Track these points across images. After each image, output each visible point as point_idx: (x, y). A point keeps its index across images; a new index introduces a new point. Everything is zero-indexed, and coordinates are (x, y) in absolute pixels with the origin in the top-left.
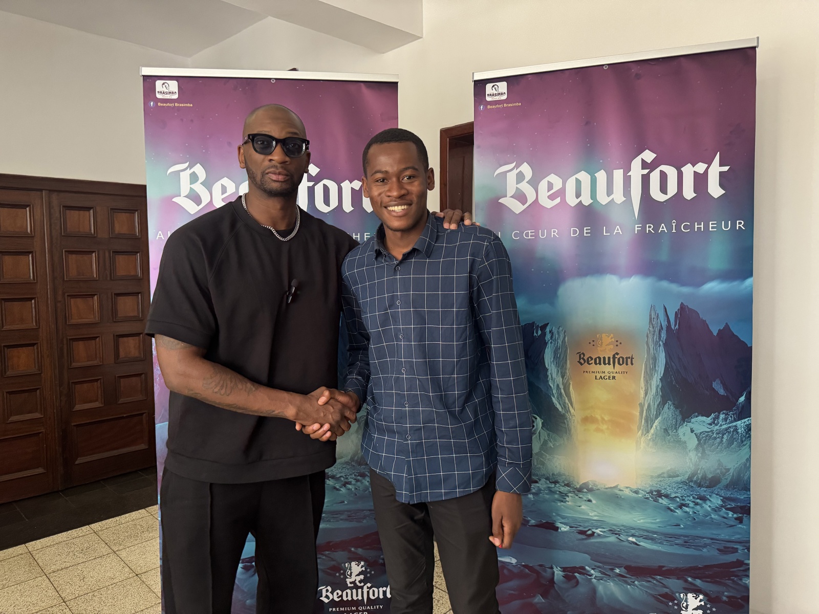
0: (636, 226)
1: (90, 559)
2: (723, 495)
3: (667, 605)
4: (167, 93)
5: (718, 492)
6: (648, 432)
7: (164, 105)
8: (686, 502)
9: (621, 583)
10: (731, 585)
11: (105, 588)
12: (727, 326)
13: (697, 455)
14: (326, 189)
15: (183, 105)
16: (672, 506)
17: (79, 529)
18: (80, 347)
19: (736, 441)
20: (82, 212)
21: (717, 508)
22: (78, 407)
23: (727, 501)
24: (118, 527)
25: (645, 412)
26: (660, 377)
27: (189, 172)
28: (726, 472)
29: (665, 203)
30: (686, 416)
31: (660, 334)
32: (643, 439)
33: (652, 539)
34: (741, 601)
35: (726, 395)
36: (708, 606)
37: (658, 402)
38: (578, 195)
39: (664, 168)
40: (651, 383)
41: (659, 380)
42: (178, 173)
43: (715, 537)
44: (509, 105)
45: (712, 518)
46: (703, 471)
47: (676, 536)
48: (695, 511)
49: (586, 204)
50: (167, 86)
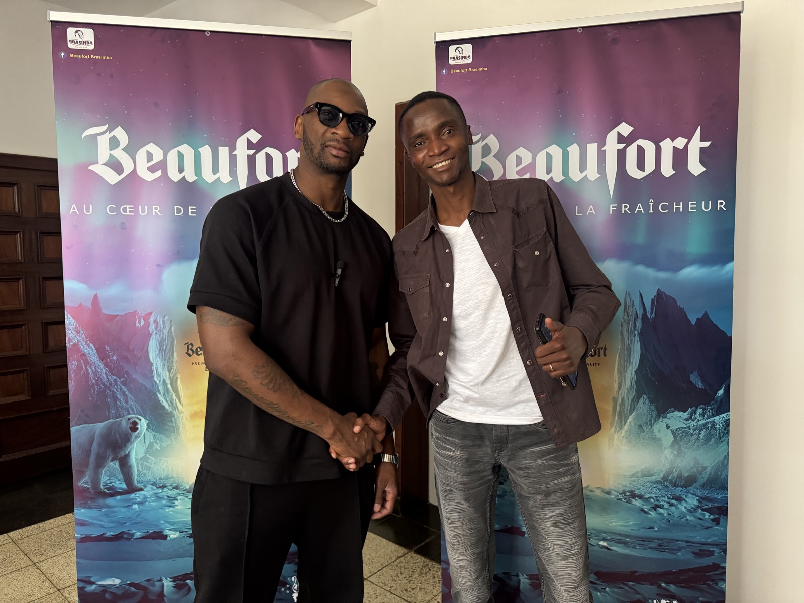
0: (611, 205)
2: (699, 495)
4: (80, 43)
5: (695, 492)
6: (621, 428)
7: (78, 56)
8: (661, 503)
10: (707, 590)
12: (706, 315)
13: (672, 452)
14: (269, 159)
15: (100, 57)
16: (646, 508)
19: (714, 437)
20: (4, 189)
21: (693, 508)
23: (703, 502)
24: (39, 535)
25: (618, 407)
26: (634, 370)
27: (108, 136)
28: (703, 472)
29: (642, 181)
30: (661, 412)
31: (635, 323)
32: (616, 436)
33: (625, 543)
35: (704, 388)
37: (632, 397)
38: (549, 170)
39: (641, 142)
40: (625, 375)
41: (633, 373)
42: (95, 137)
43: (690, 540)
44: (474, 70)
45: (687, 520)
46: (678, 469)
47: (649, 540)
48: (670, 513)
49: (558, 181)
50: (81, 34)
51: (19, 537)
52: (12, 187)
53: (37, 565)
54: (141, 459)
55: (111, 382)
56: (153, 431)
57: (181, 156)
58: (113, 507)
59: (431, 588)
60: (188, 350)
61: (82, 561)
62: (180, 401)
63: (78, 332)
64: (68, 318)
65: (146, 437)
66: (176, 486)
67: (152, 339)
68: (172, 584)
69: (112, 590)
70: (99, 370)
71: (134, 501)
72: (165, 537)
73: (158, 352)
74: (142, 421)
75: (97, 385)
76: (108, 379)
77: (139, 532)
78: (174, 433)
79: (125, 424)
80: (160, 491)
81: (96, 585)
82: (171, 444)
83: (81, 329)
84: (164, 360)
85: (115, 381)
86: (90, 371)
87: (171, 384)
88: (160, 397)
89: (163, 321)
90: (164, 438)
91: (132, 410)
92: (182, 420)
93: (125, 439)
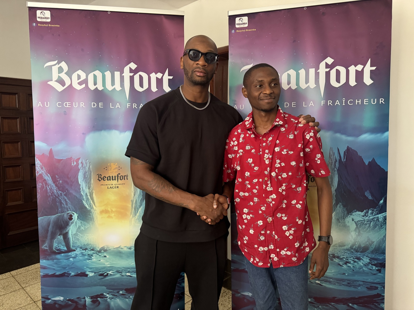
0: (322, 101)
2: (370, 257)
4: (43, 18)
7: (42, 25)
8: (349, 261)
9: (311, 307)
10: (373, 308)
12: (374, 159)
13: (355, 234)
14: (141, 78)
15: (53, 26)
16: (341, 263)
17: (3, 274)
18: (10, 171)
19: (378, 226)
20: (11, 96)
21: (367, 264)
22: (9, 204)
23: (372, 260)
26: (335, 189)
27: (57, 66)
28: (372, 244)
29: (339, 88)
30: (350, 212)
31: (335, 164)
33: (330, 282)
35: (372, 199)
38: (289, 83)
39: (338, 67)
41: (334, 191)
42: (51, 66)
43: (365, 281)
44: (249, 30)
45: (363, 270)
46: (359, 243)
47: (343, 280)
48: (354, 266)
49: (294, 89)
50: (44, 14)
51: (16, 274)
52: (15, 95)
53: (24, 288)
54: (74, 235)
55: (59, 194)
56: (80, 220)
57: (95, 77)
58: (60, 259)
59: (227, 304)
60: (99, 178)
61: (43, 287)
62: (94, 204)
63: (42, 168)
64: (37, 161)
65: (77, 223)
66: (92, 249)
67: (80, 172)
68: (90, 300)
69: (60, 303)
70: (53, 188)
71: (71, 256)
72: (87, 275)
73: (83, 179)
74: (75, 215)
75: (52, 195)
76: (57, 192)
77: (73, 273)
78: (91, 221)
79: (66, 216)
80: (84, 251)
81: (51, 300)
82: (90, 227)
83: (43, 167)
84: (86, 183)
85: (61, 194)
86: (48, 189)
87: (90, 196)
88: (84, 202)
89: (86, 162)
90: (86, 223)
91: (70, 209)
92: (95, 214)
93: (66, 224)
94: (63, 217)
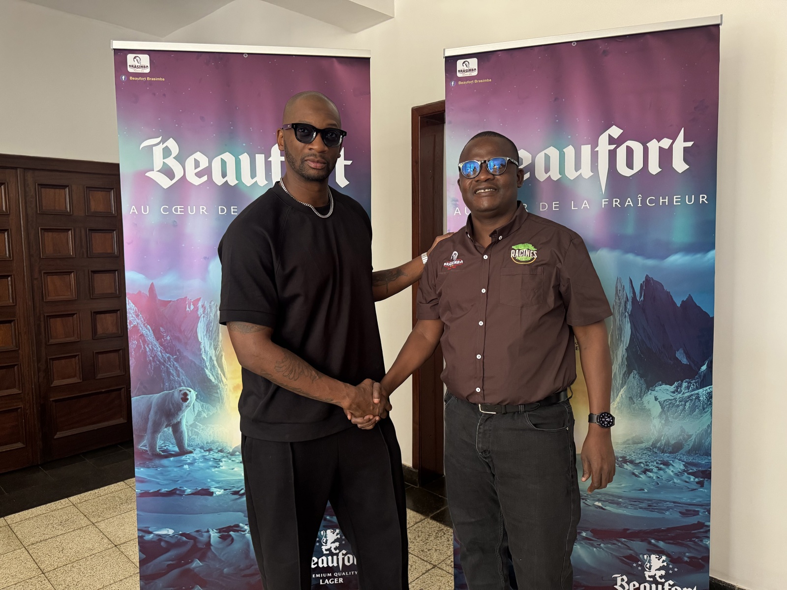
0: (603, 200)
1: (69, 531)
2: (685, 460)
3: (632, 567)
4: (138, 67)
7: (136, 79)
8: (650, 468)
9: (587, 546)
10: (692, 546)
11: (84, 559)
12: (690, 298)
13: (660, 422)
15: (154, 79)
16: (636, 472)
17: (57, 502)
18: (58, 325)
19: (698, 408)
20: (57, 191)
21: (680, 472)
22: (56, 383)
23: (689, 466)
24: (96, 500)
26: (625, 348)
27: (162, 146)
28: (688, 439)
29: (631, 178)
30: (650, 385)
31: (625, 305)
33: (618, 504)
34: (702, 562)
35: (688, 363)
36: (671, 566)
37: (623, 372)
38: (547, 170)
39: (630, 143)
40: (617, 353)
41: (624, 350)
42: (151, 147)
43: (677, 501)
44: (480, 81)
45: (674, 483)
46: (666, 437)
47: (640, 500)
48: (659, 476)
49: (555, 179)
50: (139, 59)
51: (78, 501)
52: (65, 189)
53: (96, 524)
54: (191, 426)
55: (165, 359)
56: (201, 401)
57: (224, 163)
58: (167, 467)
59: (445, 549)
61: (141, 513)
62: (224, 375)
63: (137, 316)
64: (129, 304)
66: (221, 449)
67: (201, 322)
68: (218, 535)
69: (166, 539)
70: (155, 349)
71: (185, 462)
72: (211, 494)
73: (205, 333)
74: (191, 393)
75: (154, 361)
76: (163, 356)
77: (189, 489)
78: (219, 403)
79: (177, 396)
80: (207, 454)
81: (153, 534)
82: (217, 413)
83: (139, 314)
84: (211, 340)
85: (169, 358)
86: (148, 349)
87: (217, 361)
88: (208, 372)
89: (210, 306)
90: (210, 407)
91: (183, 383)
92: (225, 392)
93: (178, 409)
94: (172, 397)
